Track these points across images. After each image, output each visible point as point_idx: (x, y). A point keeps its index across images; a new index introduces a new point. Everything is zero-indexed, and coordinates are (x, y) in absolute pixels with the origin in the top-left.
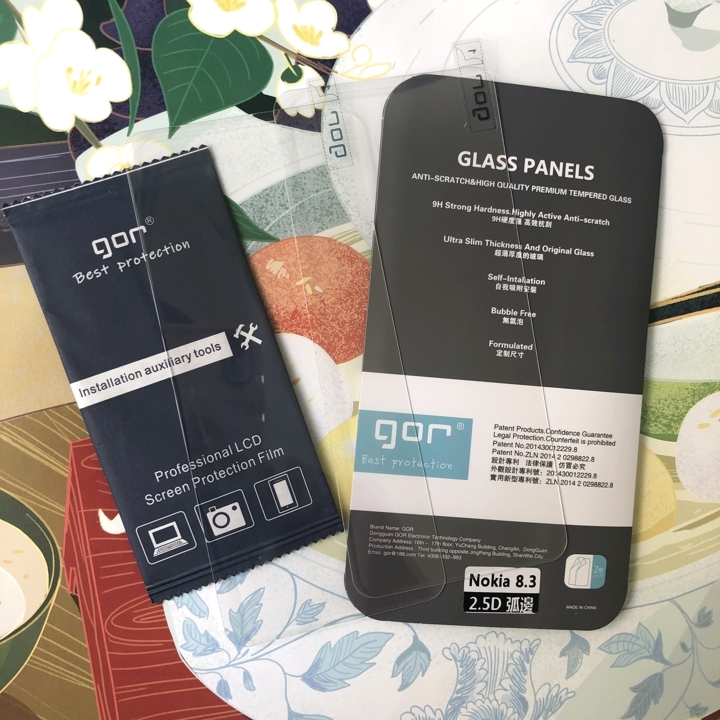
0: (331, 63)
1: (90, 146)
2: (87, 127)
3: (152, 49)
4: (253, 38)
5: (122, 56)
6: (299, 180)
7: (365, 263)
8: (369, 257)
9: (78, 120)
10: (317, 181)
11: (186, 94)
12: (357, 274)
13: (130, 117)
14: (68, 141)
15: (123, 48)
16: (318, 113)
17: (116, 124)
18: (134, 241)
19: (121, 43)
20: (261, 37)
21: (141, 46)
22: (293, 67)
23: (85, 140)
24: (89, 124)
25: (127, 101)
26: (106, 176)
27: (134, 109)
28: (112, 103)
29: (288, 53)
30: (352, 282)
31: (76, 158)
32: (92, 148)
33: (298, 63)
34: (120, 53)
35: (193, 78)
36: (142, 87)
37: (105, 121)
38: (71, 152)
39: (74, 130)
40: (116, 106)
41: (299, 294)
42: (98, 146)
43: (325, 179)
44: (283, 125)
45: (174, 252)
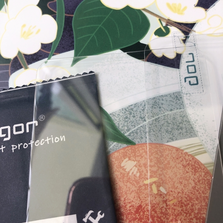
0: (192, 25)
1: (21, 67)
2: (23, 55)
3: (74, 16)
4: (139, 11)
5: (55, 19)
6: (158, 101)
7: (207, 173)
8: (211, 168)
9: (19, 53)
10: (172, 103)
11: (89, 41)
12: (199, 181)
13: (50, 53)
14: (10, 64)
15: (57, 14)
16: (179, 56)
17: (40, 56)
18: (28, 131)
19: (57, 12)
20: (144, 9)
21: (68, 14)
22: (164, 27)
23: (20, 64)
24: (25, 55)
25: (51, 44)
26: (24, 86)
27: (53, 48)
28: (42, 44)
29: (161, 19)
30: (194, 188)
31: (11, 74)
32: (23, 69)
33: (167, 25)
34: (55, 18)
35: (95, 32)
36: (63, 36)
37: (35, 54)
38: (9, 71)
39: (16, 58)
40: (44, 46)
41: (146, 192)
42: (26, 68)
43: (179, 102)
44: (151, 62)
45: (53, 142)
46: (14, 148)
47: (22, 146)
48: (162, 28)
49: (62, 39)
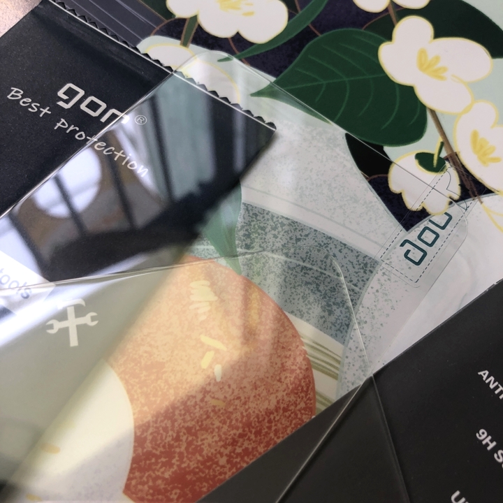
1: (178, 37)
2: (196, 26)
3: (320, 36)
4: (423, 107)
5: (290, 18)
6: (332, 246)
9: (195, 18)
10: (350, 267)
11: (309, 85)
13: (239, 53)
14: (166, 21)
15: (298, 15)
16: (423, 214)
18: (103, 120)
19: (300, 12)
20: (433, 112)
21: (315, 27)
22: (439, 158)
23: (181, 33)
24: (200, 28)
25: (252, 44)
26: (158, 61)
27: (248, 52)
28: (238, 33)
29: (445, 143)
31: (155, 34)
32: (178, 42)
33: (447, 160)
34: (291, 16)
35: (331, 81)
36: (278, 47)
37: (214, 37)
38: (157, 28)
39: (183, 21)
40: (238, 38)
41: (190, 351)
42: (185, 44)
43: (362, 273)
44: (373, 188)
45: (123, 164)
46: (61, 123)
47: (74, 132)
48: (436, 158)
49: (273, 50)
